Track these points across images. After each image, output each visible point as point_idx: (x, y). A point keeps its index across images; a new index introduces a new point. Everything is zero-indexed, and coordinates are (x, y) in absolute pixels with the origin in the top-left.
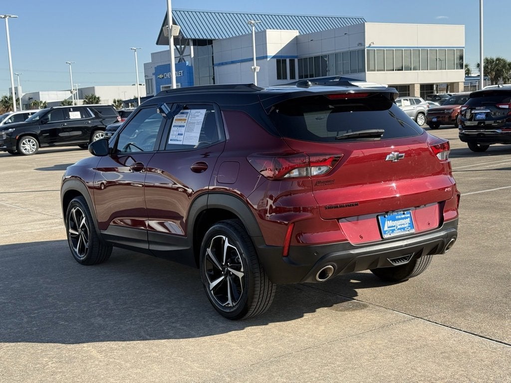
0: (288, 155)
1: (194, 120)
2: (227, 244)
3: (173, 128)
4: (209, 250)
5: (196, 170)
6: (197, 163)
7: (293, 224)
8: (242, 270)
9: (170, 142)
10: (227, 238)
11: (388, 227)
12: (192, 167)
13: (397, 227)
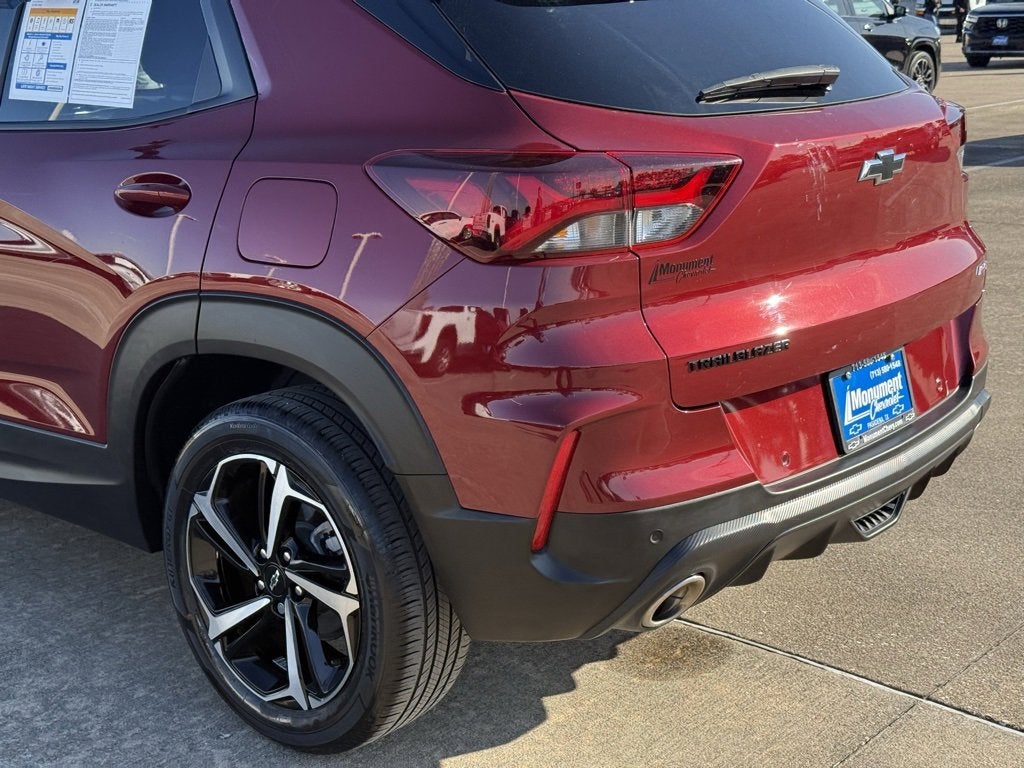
0: (538, 162)
1: (110, 14)
2: (282, 489)
3: (23, 44)
4: (204, 504)
5: (139, 207)
6: (139, 180)
7: (575, 433)
8: (352, 587)
9: (15, 94)
10: (282, 468)
11: (855, 413)
12: (118, 192)
13: (874, 408)
